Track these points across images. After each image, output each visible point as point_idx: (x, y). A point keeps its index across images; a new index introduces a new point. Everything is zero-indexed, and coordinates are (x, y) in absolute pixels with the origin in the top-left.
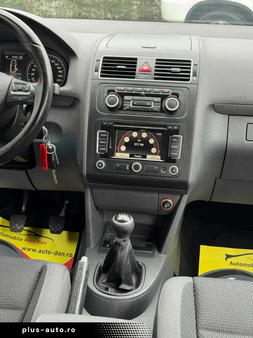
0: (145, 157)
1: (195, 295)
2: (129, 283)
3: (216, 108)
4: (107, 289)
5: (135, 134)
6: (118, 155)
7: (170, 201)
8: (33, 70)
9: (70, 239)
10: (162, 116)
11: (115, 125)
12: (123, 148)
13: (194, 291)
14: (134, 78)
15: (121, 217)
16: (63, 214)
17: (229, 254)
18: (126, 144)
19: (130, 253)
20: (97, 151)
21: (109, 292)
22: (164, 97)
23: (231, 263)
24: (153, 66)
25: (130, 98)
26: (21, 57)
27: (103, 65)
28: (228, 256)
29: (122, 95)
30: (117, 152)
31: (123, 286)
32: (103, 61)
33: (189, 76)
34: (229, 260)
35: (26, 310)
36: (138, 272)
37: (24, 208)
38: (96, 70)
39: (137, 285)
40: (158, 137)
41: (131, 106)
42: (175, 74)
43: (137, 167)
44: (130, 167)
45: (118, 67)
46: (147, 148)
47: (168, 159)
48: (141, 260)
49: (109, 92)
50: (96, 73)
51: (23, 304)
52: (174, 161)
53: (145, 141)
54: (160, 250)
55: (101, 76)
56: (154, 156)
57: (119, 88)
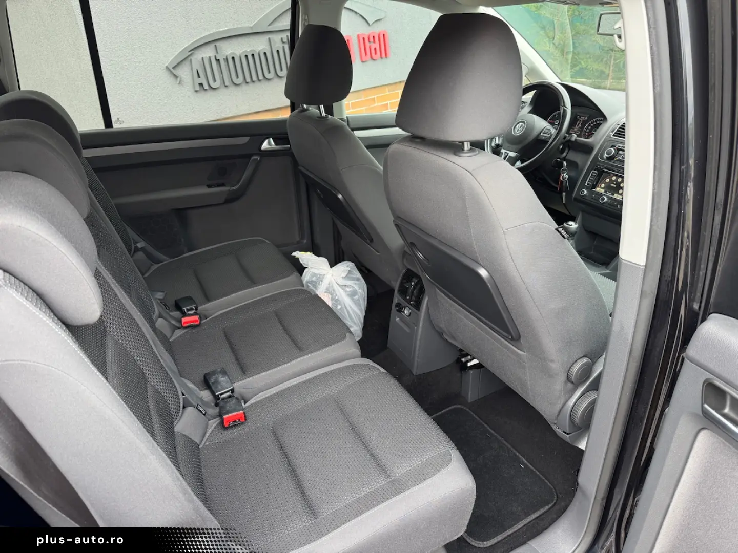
0: (613, 194)
5: (614, 178)
6: (598, 190)
11: (604, 169)
12: (603, 185)
18: (606, 183)
20: (586, 184)
27: (618, 128)
30: (598, 187)
41: (621, 158)
43: (602, 199)
44: (599, 199)
49: (612, 146)
50: (612, 133)
55: (614, 136)
56: (619, 195)
57: (619, 145)
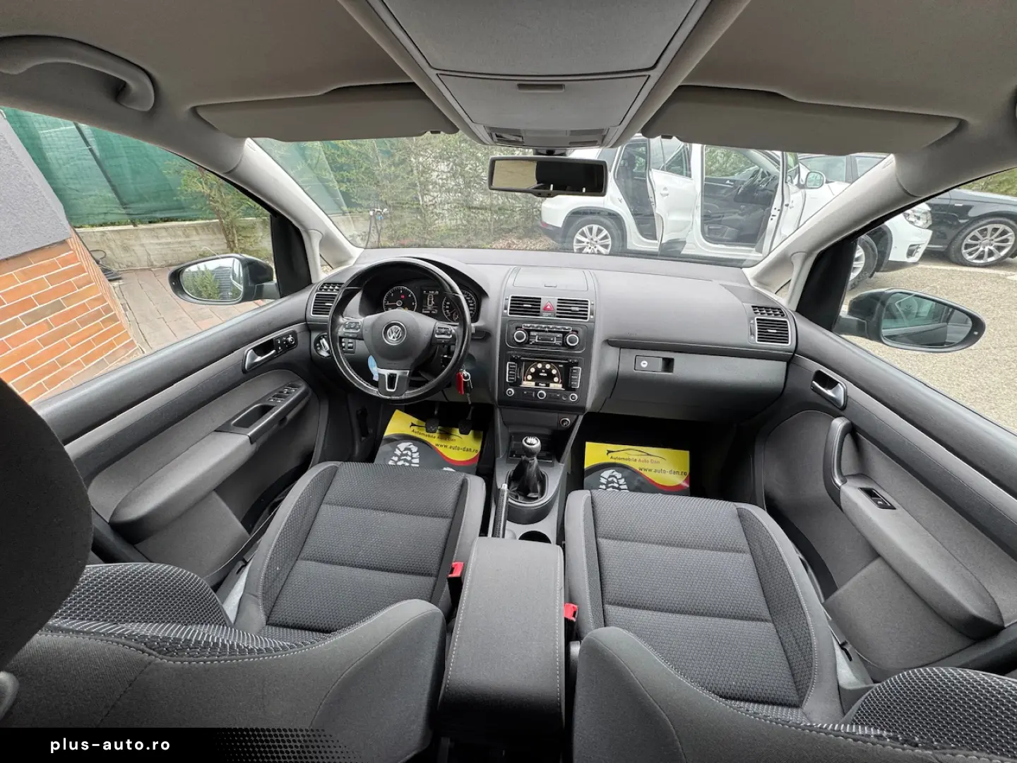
0: (548, 385)
1: (593, 507)
2: (535, 491)
3: (610, 342)
4: (517, 497)
5: (540, 366)
6: (525, 384)
7: (567, 419)
8: (447, 307)
9: (476, 437)
10: (562, 350)
11: (523, 358)
12: (530, 377)
13: (592, 503)
14: (539, 316)
15: (530, 440)
16: (469, 417)
17: (610, 449)
18: (532, 374)
19: (537, 467)
20: (507, 380)
21: (519, 501)
22: (565, 334)
23: (612, 458)
24: (555, 304)
25: (535, 333)
26: (437, 292)
27: (511, 304)
28: (609, 452)
29: (528, 331)
30: (524, 380)
31: (530, 495)
32: (512, 300)
33: (587, 315)
34: (610, 455)
35: (453, 518)
36: (542, 480)
37: (436, 412)
38: (506, 309)
39: (542, 493)
40: (559, 368)
41: (537, 341)
42: (575, 313)
43: (541, 395)
44: (536, 395)
45: (525, 305)
46: (550, 377)
47: (568, 387)
48: (543, 470)
49: (517, 328)
50: (505, 311)
51: (450, 513)
52: (574, 390)
53: (549, 372)
54: (559, 461)
55: (510, 314)
56: (556, 385)
57: (526, 325)
